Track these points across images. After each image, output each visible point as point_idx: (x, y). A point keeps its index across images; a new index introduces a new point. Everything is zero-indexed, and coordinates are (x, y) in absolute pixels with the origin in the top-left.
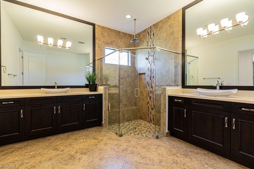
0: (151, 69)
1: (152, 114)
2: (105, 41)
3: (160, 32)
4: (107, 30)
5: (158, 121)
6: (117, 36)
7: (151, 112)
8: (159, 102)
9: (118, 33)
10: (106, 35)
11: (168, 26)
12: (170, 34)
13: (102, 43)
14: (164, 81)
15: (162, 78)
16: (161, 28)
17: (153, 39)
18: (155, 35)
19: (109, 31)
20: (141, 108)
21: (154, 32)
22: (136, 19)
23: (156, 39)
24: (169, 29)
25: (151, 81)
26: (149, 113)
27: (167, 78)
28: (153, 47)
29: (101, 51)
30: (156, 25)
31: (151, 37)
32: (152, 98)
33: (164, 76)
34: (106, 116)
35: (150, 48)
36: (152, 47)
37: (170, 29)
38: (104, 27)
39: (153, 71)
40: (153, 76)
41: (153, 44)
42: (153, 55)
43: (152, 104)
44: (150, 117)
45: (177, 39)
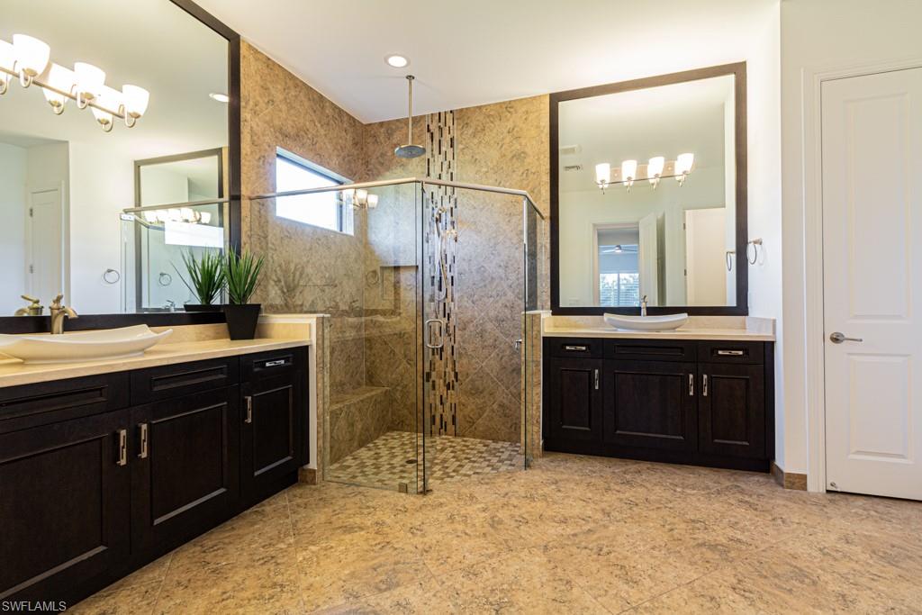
0: (443, 256)
1: (448, 404)
2: (277, 122)
3: (476, 141)
4: (281, 75)
5: (474, 423)
6: (315, 112)
7: (445, 396)
8: (474, 361)
9: (318, 100)
10: (281, 97)
11: (506, 131)
12: (513, 157)
13: (266, 125)
14: (494, 293)
15: (485, 286)
16: (479, 128)
17: (449, 157)
18: (459, 147)
19: (290, 83)
20: (399, 388)
21: (456, 134)
22: (413, 78)
23: (462, 159)
24: (507, 140)
25: (443, 294)
26: (438, 403)
27: (505, 286)
28: (450, 183)
29: (261, 161)
30: (461, 115)
31: (443, 149)
32: (450, 351)
33: (492, 278)
34: (324, 434)
35: (440, 185)
36: (445, 179)
37: (511, 142)
38: (270, 62)
39: (449, 262)
40: (452, 277)
41: (452, 174)
42: (452, 209)
43: (447, 370)
44: (441, 415)
45: (535, 176)
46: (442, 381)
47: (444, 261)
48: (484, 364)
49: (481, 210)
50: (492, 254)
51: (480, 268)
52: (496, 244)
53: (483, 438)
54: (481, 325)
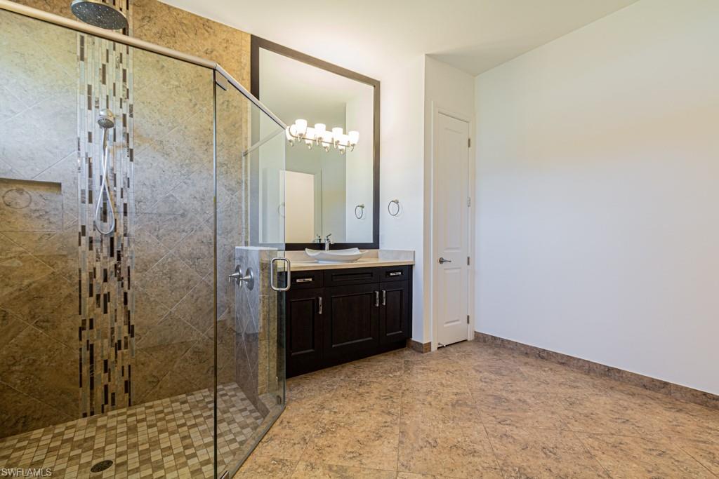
1: (117, 369)
5: (158, 381)
8: (159, 307)
14: (187, 227)
15: (175, 219)
26: (100, 371)
32: (120, 299)
33: (185, 211)
39: (120, 184)
40: (125, 205)
41: (124, 71)
42: (124, 116)
43: (116, 325)
44: (106, 387)
45: (237, 111)
46: (106, 341)
47: (112, 183)
48: (174, 309)
49: (170, 129)
50: (185, 183)
51: (168, 197)
52: (189, 173)
53: (172, 395)
54: (169, 264)
